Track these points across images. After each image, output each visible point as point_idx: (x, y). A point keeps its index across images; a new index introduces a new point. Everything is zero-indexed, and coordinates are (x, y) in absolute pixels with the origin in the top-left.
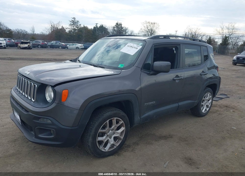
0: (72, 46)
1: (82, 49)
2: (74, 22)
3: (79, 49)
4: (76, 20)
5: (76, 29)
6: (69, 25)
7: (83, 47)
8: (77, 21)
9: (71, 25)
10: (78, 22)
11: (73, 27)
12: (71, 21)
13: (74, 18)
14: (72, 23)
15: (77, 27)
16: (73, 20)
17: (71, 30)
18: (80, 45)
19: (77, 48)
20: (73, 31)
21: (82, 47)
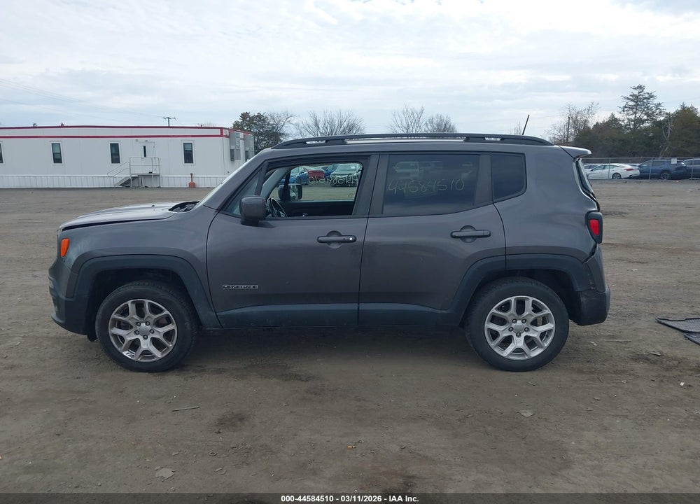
0: (601, 171)
1: (631, 178)
2: (639, 100)
3: (621, 178)
4: (645, 91)
5: (645, 117)
6: (621, 110)
7: (637, 172)
8: (647, 96)
9: (626, 109)
10: (652, 97)
11: (634, 116)
12: (628, 99)
13: (640, 87)
14: (632, 103)
15: (646, 114)
16: (636, 92)
17: (627, 125)
18: (628, 166)
19: (617, 176)
20: (632, 127)
21: (631, 173)
